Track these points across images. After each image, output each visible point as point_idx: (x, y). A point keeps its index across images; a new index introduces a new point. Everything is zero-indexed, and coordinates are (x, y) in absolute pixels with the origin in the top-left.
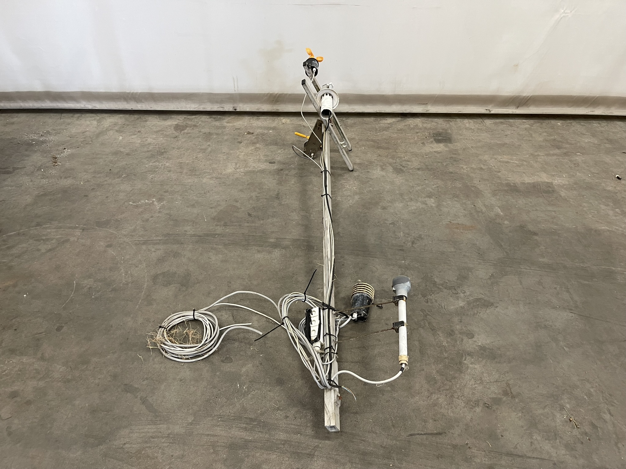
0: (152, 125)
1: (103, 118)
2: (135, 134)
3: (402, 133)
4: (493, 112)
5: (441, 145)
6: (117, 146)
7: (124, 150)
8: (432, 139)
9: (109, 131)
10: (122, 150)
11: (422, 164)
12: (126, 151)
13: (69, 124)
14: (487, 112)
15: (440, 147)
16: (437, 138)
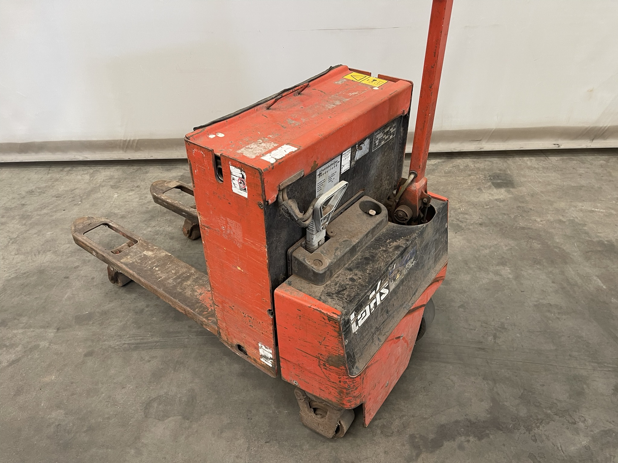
0: (154, 177)
1: (97, 171)
2: (133, 190)
3: (451, 176)
4: (562, 147)
5: (503, 190)
6: (111, 207)
7: (118, 211)
8: (489, 184)
9: (103, 187)
10: (116, 211)
11: (484, 217)
12: (121, 213)
13: (57, 180)
14: (556, 147)
15: (501, 194)
16: (494, 181)
